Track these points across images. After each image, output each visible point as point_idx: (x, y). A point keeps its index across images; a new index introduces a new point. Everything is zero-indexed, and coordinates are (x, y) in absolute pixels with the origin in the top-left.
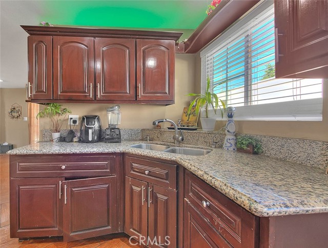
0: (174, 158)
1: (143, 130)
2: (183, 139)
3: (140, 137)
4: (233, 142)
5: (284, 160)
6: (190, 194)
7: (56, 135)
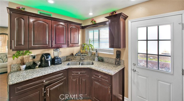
0: (88, 67)
1: (67, 57)
2: (84, 59)
3: (66, 60)
4: (97, 59)
5: (108, 62)
6: (94, 76)
7: (24, 66)
